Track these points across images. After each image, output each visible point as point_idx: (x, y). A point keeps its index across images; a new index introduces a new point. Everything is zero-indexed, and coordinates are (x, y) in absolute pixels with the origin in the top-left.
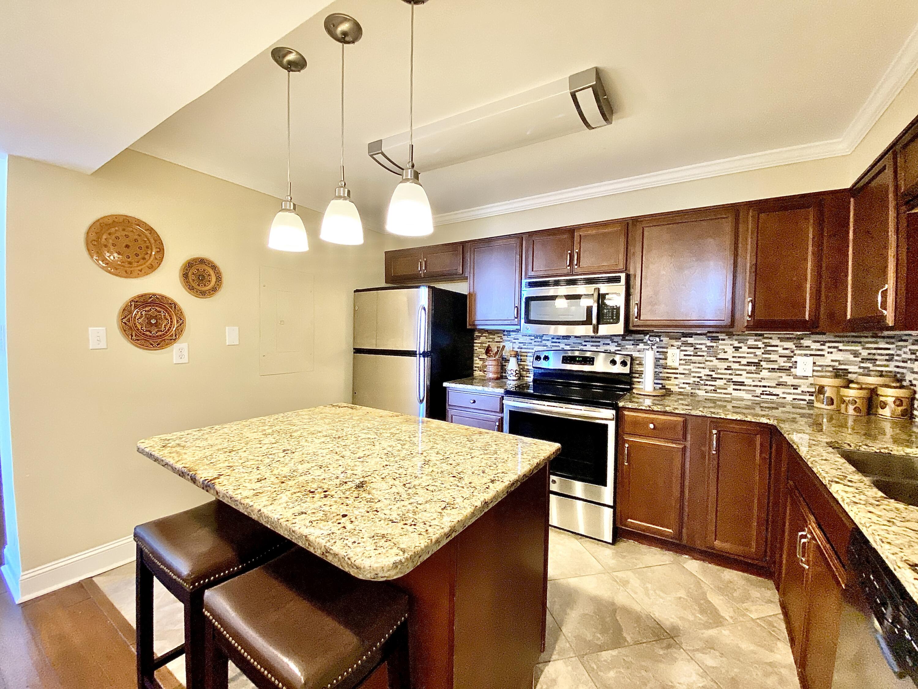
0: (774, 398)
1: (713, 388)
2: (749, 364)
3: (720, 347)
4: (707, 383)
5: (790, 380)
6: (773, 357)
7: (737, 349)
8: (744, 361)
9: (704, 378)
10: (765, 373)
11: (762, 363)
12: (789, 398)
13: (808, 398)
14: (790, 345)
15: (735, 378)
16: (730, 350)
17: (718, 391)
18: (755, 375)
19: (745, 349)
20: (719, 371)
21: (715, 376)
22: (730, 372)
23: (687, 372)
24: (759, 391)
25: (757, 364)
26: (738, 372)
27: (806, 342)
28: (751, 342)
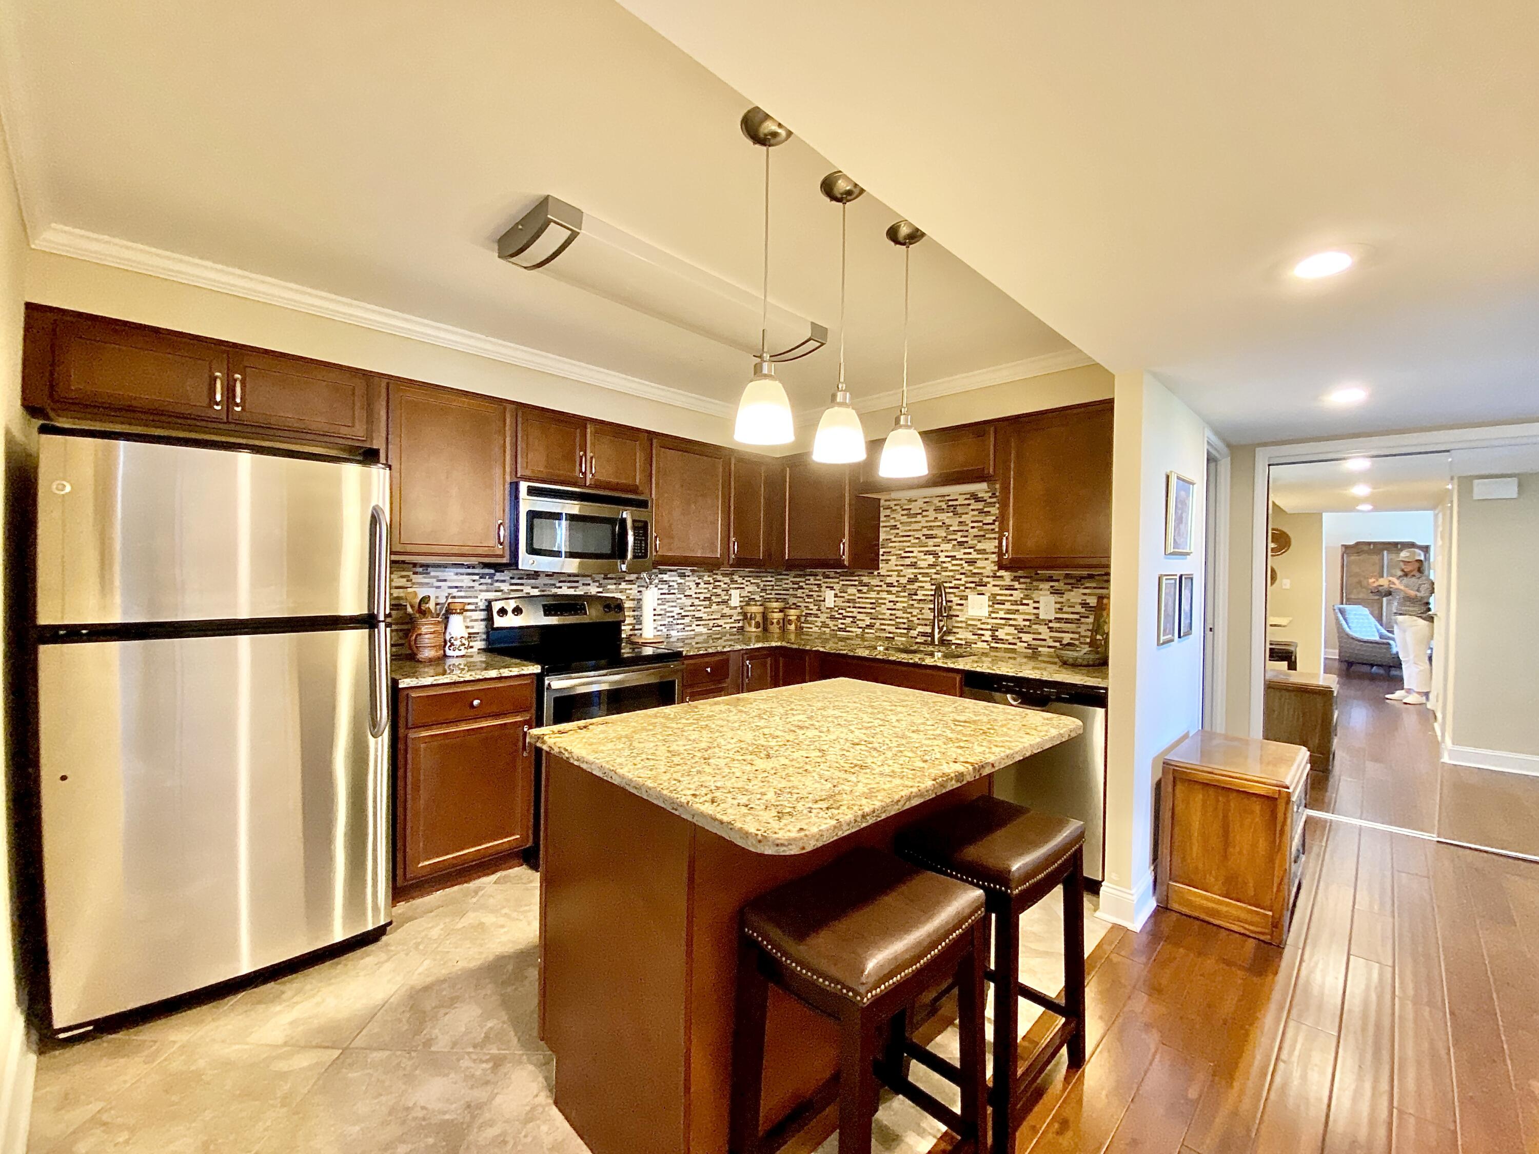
0: (719, 628)
1: (682, 626)
2: (705, 599)
3: (687, 584)
4: (679, 622)
5: (727, 611)
6: (719, 591)
7: (698, 584)
8: (702, 597)
9: (676, 617)
10: (714, 607)
11: (713, 598)
12: (728, 626)
13: (737, 625)
14: (727, 580)
15: (698, 615)
16: (693, 586)
17: (687, 629)
18: (708, 610)
19: (702, 585)
20: (686, 609)
21: (684, 614)
22: (693, 608)
23: (663, 612)
24: (711, 623)
25: (709, 599)
26: (699, 608)
27: (736, 578)
28: (706, 578)
